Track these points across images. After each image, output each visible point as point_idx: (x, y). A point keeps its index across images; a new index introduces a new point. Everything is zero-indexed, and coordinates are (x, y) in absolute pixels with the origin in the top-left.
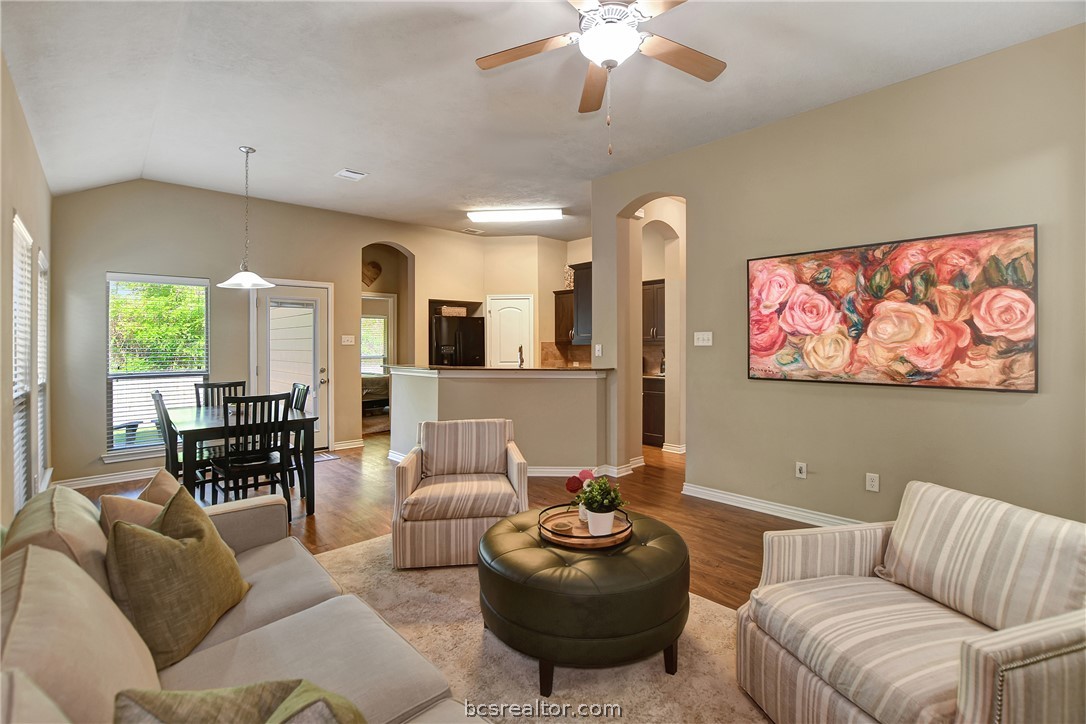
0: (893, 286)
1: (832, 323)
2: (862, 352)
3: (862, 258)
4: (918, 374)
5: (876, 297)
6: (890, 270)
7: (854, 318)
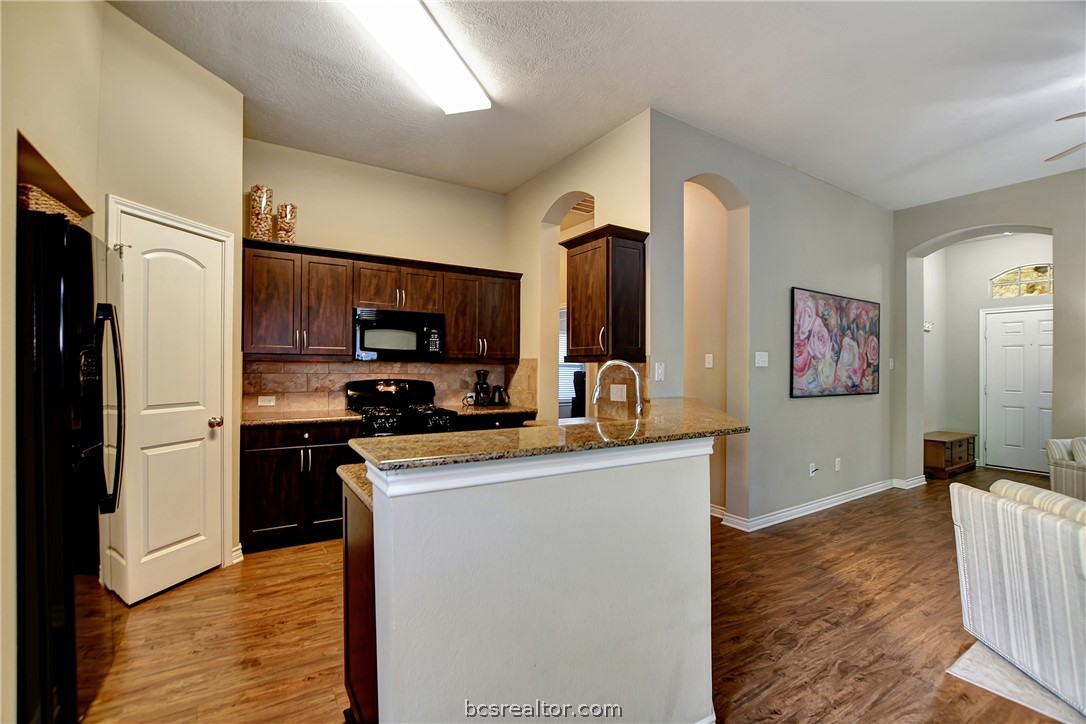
0: (849, 328)
1: (828, 350)
2: (838, 373)
3: (841, 304)
4: (854, 386)
5: (843, 335)
6: (848, 316)
7: (836, 346)
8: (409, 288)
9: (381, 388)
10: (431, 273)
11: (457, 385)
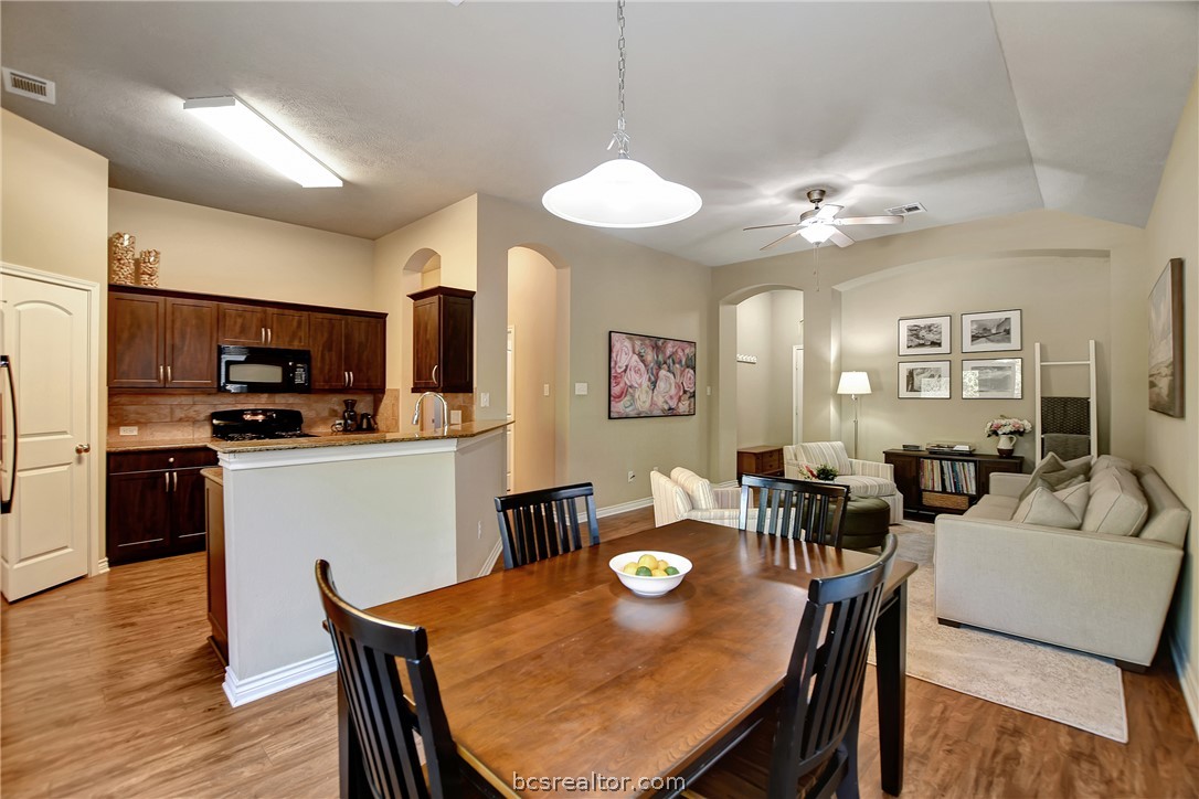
0: (665, 363)
1: (645, 381)
2: (655, 398)
3: (657, 343)
4: (670, 409)
5: (660, 368)
6: (664, 353)
7: (653, 378)
8: (275, 326)
9: (248, 417)
10: (297, 314)
11: (325, 413)
